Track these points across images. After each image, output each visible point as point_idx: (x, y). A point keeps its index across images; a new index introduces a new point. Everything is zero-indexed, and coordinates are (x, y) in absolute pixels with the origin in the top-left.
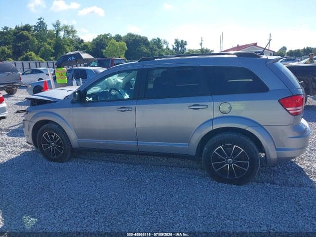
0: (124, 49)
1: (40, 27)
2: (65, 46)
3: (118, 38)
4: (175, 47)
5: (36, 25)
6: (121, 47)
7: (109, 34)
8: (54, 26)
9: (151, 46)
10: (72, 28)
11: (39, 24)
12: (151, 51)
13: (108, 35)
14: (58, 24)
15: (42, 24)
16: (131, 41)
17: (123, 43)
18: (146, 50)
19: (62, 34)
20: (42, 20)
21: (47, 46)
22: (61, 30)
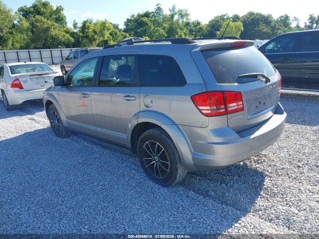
0: (239, 30)
1: (157, 13)
2: (178, 30)
3: (236, 18)
4: (308, 24)
5: (154, 11)
6: (237, 28)
7: (227, 14)
8: (170, 11)
9: (273, 25)
10: (186, 11)
11: (157, 10)
12: (273, 31)
13: (225, 16)
14: (174, 9)
15: (159, 9)
16: (249, 20)
17: (240, 24)
18: (265, 30)
19: (176, 17)
20: (159, 6)
21: (161, 31)
22: (175, 14)
